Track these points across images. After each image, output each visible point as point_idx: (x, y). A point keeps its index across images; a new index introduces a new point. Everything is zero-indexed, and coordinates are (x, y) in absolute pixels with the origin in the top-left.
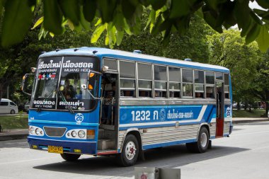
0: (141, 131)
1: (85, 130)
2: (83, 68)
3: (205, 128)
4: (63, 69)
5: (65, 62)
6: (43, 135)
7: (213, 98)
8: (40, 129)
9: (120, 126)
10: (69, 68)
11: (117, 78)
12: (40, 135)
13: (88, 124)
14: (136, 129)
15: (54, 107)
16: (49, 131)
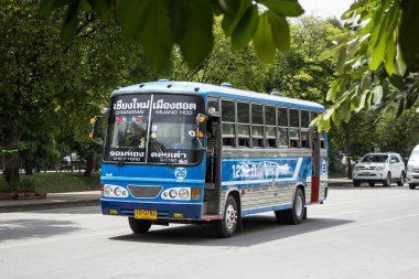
0: (240, 191)
1: (189, 189)
2: (182, 110)
3: (300, 190)
4: (154, 111)
5: (155, 101)
6: (127, 196)
7: (308, 147)
8: (123, 189)
9: (223, 184)
10: (163, 110)
11: (219, 123)
12: (121, 196)
13: (192, 181)
14: (236, 189)
15: (142, 159)
16: (136, 191)
